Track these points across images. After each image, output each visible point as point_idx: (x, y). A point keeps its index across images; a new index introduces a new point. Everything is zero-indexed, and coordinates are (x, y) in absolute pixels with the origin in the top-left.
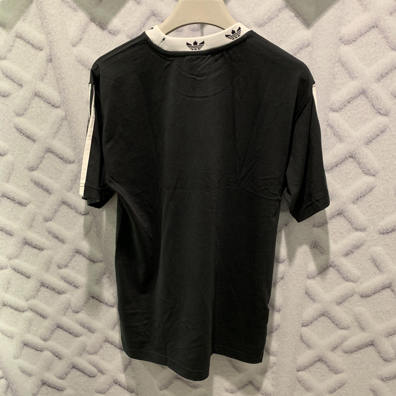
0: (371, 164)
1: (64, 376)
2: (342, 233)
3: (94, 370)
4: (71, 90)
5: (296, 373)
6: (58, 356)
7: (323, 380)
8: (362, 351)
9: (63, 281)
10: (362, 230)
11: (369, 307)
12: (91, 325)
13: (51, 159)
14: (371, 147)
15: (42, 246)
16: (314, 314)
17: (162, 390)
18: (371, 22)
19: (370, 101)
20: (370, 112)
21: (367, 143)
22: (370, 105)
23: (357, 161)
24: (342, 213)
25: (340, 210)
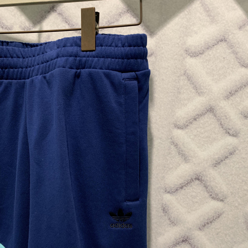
18: (218, 34)
19: (218, 119)
20: (218, 131)
21: (215, 165)
22: (218, 124)
23: (204, 184)
24: (187, 239)
25: (185, 236)
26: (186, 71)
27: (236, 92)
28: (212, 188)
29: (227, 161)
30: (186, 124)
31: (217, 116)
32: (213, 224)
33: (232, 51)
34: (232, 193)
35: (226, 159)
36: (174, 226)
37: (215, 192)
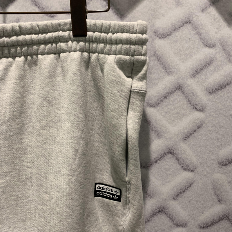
0: (189, 159)
10: (183, 225)
14: (189, 143)
18: (184, 17)
19: (186, 96)
20: (187, 107)
21: (185, 139)
22: (186, 100)
23: (176, 157)
24: (163, 210)
25: (161, 207)
26: (155, 52)
27: (201, 70)
28: (183, 160)
29: (196, 134)
30: (158, 102)
31: (185, 93)
32: (185, 193)
33: (196, 32)
34: (201, 163)
35: (194, 133)
36: (151, 198)
37: (186, 164)
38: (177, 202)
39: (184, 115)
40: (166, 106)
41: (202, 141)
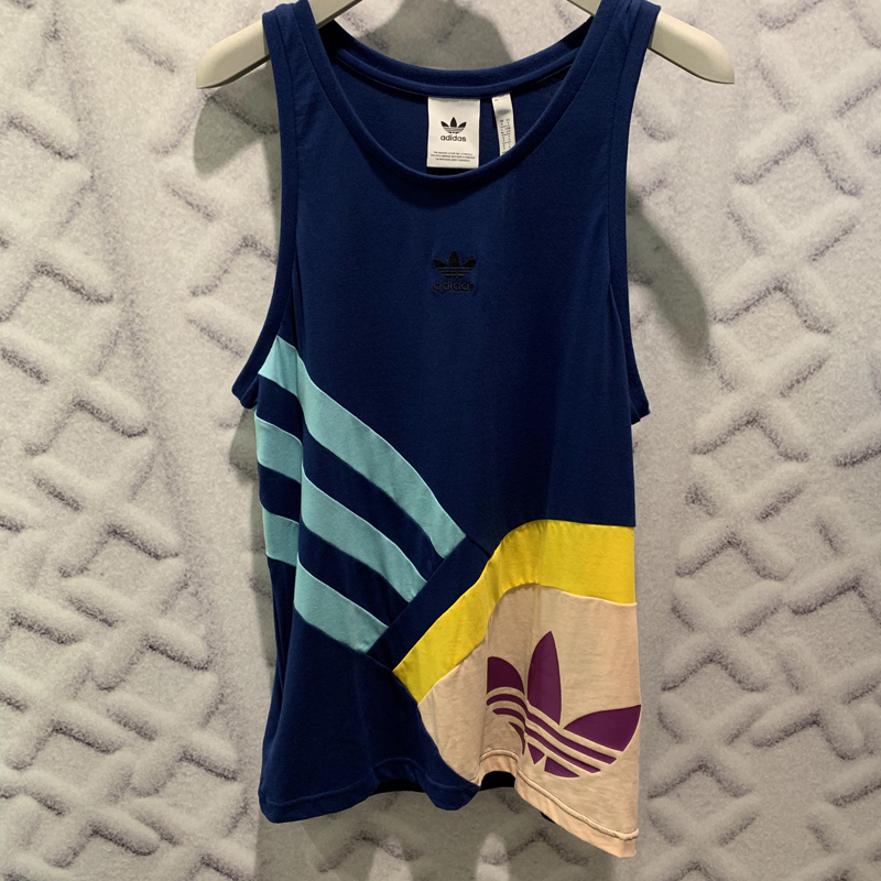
0: (821, 305)
1: (69, 860)
2: (757, 466)
3: (152, 836)
4: (108, 113)
5: (646, 801)
6: (54, 807)
7: (708, 813)
8: (793, 739)
9: (73, 608)
10: (800, 457)
11: (811, 637)
12: (146, 719)
13: (50, 291)
14: (822, 267)
15: (19, 519)
16: (690, 660)
17: (325, 871)
38: (789, 403)
39: (814, 202)
40: (777, 182)
41: (850, 263)
